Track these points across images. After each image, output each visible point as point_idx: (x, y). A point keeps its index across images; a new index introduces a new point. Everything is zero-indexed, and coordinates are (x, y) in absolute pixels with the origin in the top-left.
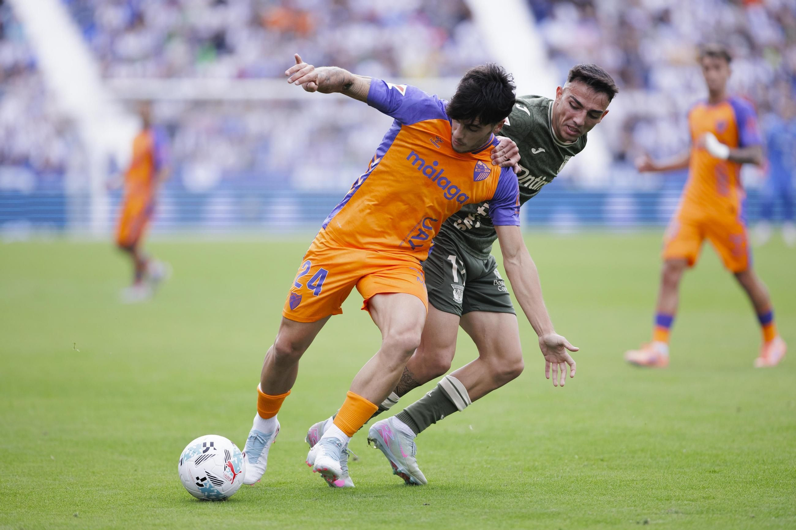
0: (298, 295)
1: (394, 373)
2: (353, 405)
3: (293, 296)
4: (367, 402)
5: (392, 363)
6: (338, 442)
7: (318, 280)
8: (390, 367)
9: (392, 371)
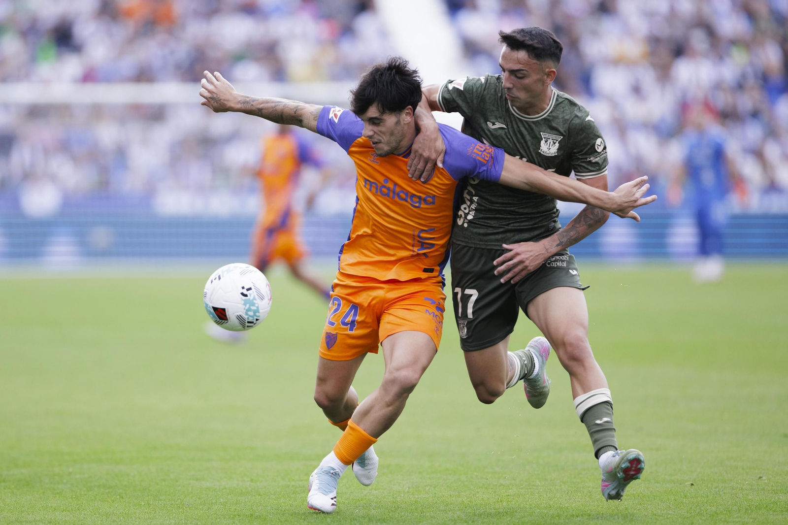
0: (333, 333)
1: (390, 408)
2: (351, 434)
3: (329, 335)
4: (364, 433)
5: (388, 398)
6: (332, 471)
7: (351, 316)
8: (387, 402)
9: (388, 406)
